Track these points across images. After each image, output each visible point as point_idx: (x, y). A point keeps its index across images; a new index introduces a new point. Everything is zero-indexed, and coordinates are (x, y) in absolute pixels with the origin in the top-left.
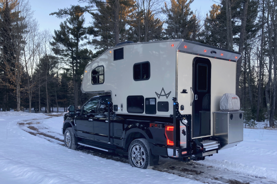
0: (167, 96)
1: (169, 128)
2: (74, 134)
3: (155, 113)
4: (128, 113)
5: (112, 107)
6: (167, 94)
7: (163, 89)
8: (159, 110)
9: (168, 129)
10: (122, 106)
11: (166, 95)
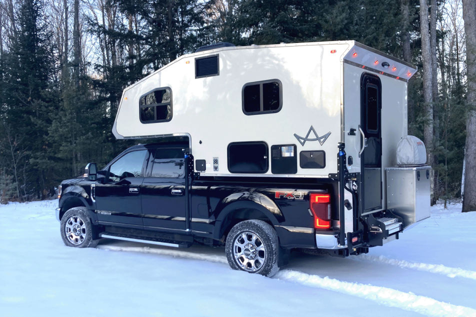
0: (322, 140)
1: (319, 198)
2: (91, 219)
3: (295, 171)
4: (230, 173)
5: (193, 164)
6: (322, 138)
7: (312, 129)
8: (302, 167)
9: (317, 200)
10: (216, 161)
11: (318, 139)
